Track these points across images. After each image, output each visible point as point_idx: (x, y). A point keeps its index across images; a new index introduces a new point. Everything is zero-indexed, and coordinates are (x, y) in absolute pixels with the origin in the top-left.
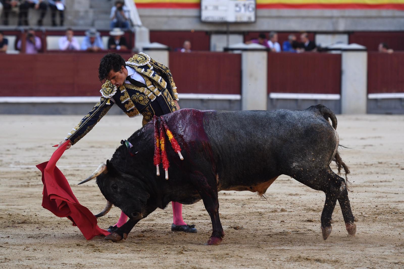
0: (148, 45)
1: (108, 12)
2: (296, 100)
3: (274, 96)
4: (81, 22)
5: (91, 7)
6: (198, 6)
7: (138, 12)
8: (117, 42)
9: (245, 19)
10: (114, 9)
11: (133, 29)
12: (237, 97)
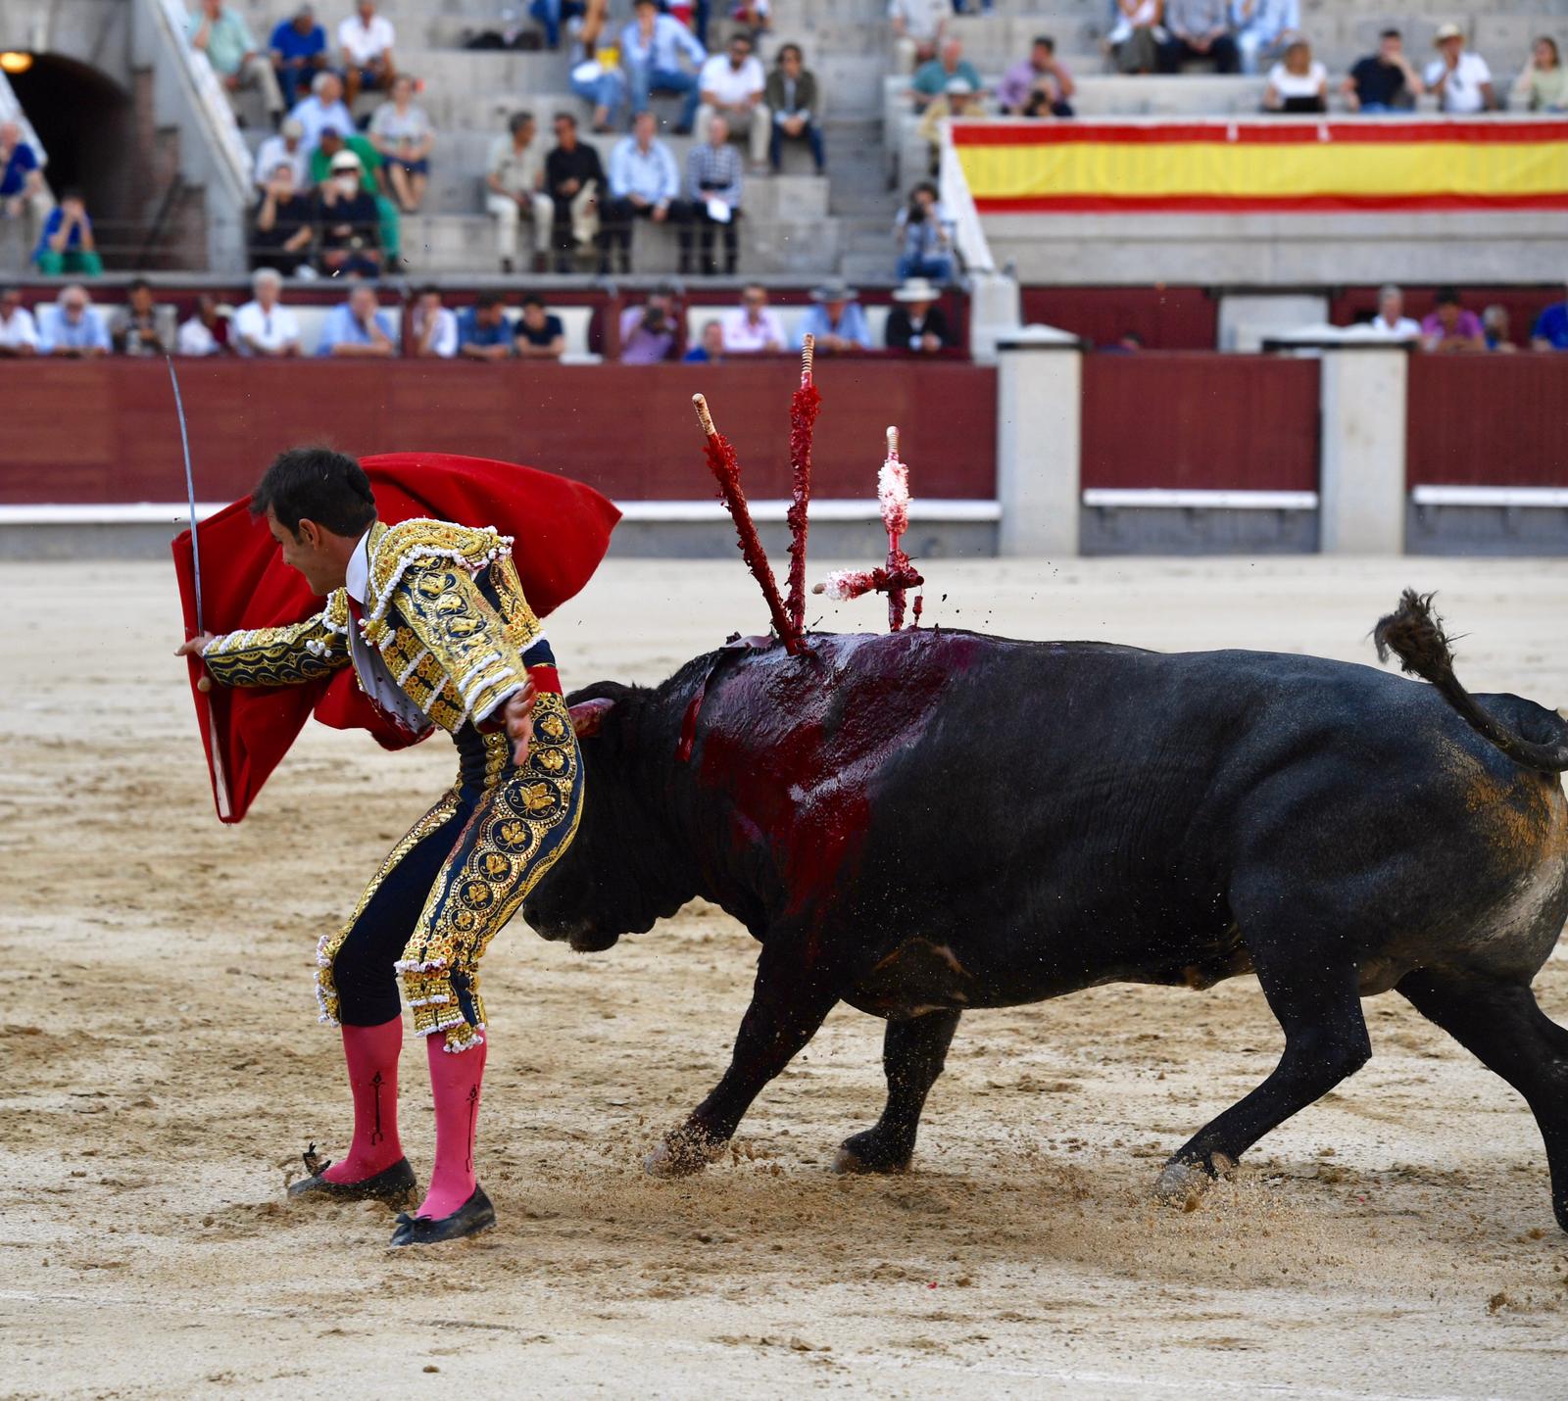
2: (1502, 510)
5: (832, 212)
7: (983, 225)
8: (917, 323)
11: (964, 283)
12: (1306, 500)
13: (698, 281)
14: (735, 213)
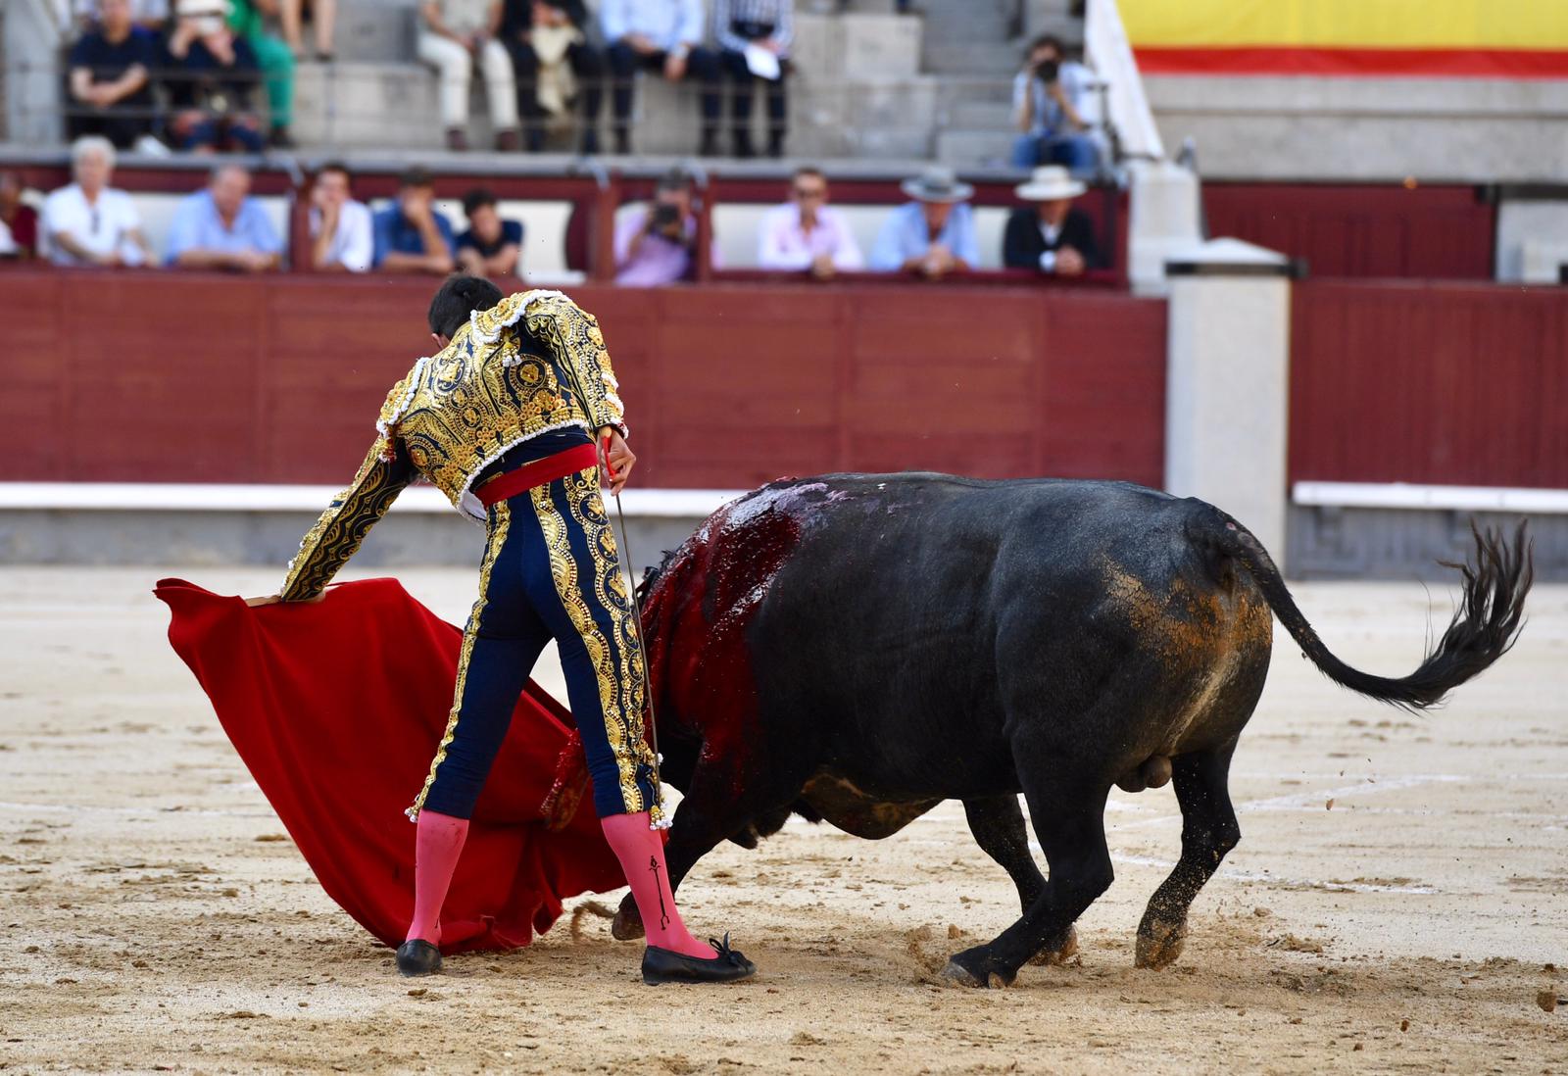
4: (877, 138)
5: (925, 67)
7: (1148, 91)
8: (1051, 233)
11: (1119, 176)
13: (728, 166)
14: (785, 66)
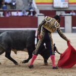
0: (39, 14)
1: (27, 5)
3: (74, 28)
4: (21, 8)
6: (53, 3)
9: (65, 7)
10: (29, 4)
